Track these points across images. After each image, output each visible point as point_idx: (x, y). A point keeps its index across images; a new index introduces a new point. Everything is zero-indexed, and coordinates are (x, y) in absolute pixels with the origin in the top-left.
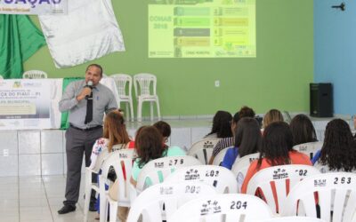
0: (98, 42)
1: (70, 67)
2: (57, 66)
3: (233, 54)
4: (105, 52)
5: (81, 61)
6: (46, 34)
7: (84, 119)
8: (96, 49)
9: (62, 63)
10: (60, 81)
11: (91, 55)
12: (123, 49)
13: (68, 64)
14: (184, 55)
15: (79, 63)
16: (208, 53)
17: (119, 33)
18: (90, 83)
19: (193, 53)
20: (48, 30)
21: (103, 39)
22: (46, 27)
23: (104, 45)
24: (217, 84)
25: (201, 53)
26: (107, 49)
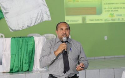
0: (35, 16)
1: (19, 30)
2: (11, 30)
3: (114, 20)
4: (39, 21)
5: (25, 27)
6: (4, 11)
7: (63, 70)
8: (34, 19)
9: (14, 29)
10: (9, 40)
11: (31, 23)
12: (50, 19)
13: (17, 29)
14: (88, 22)
15: (24, 28)
16: (102, 20)
17: (47, 9)
18: (64, 39)
19: (92, 20)
20: (5, 9)
21: (38, 14)
22: (3, 7)
23: (38, 17)
24: (106, 38)
25: (98, 20)
26: (40, 19)
